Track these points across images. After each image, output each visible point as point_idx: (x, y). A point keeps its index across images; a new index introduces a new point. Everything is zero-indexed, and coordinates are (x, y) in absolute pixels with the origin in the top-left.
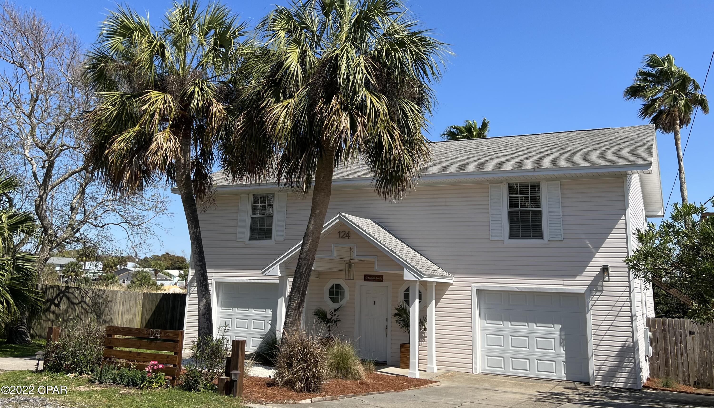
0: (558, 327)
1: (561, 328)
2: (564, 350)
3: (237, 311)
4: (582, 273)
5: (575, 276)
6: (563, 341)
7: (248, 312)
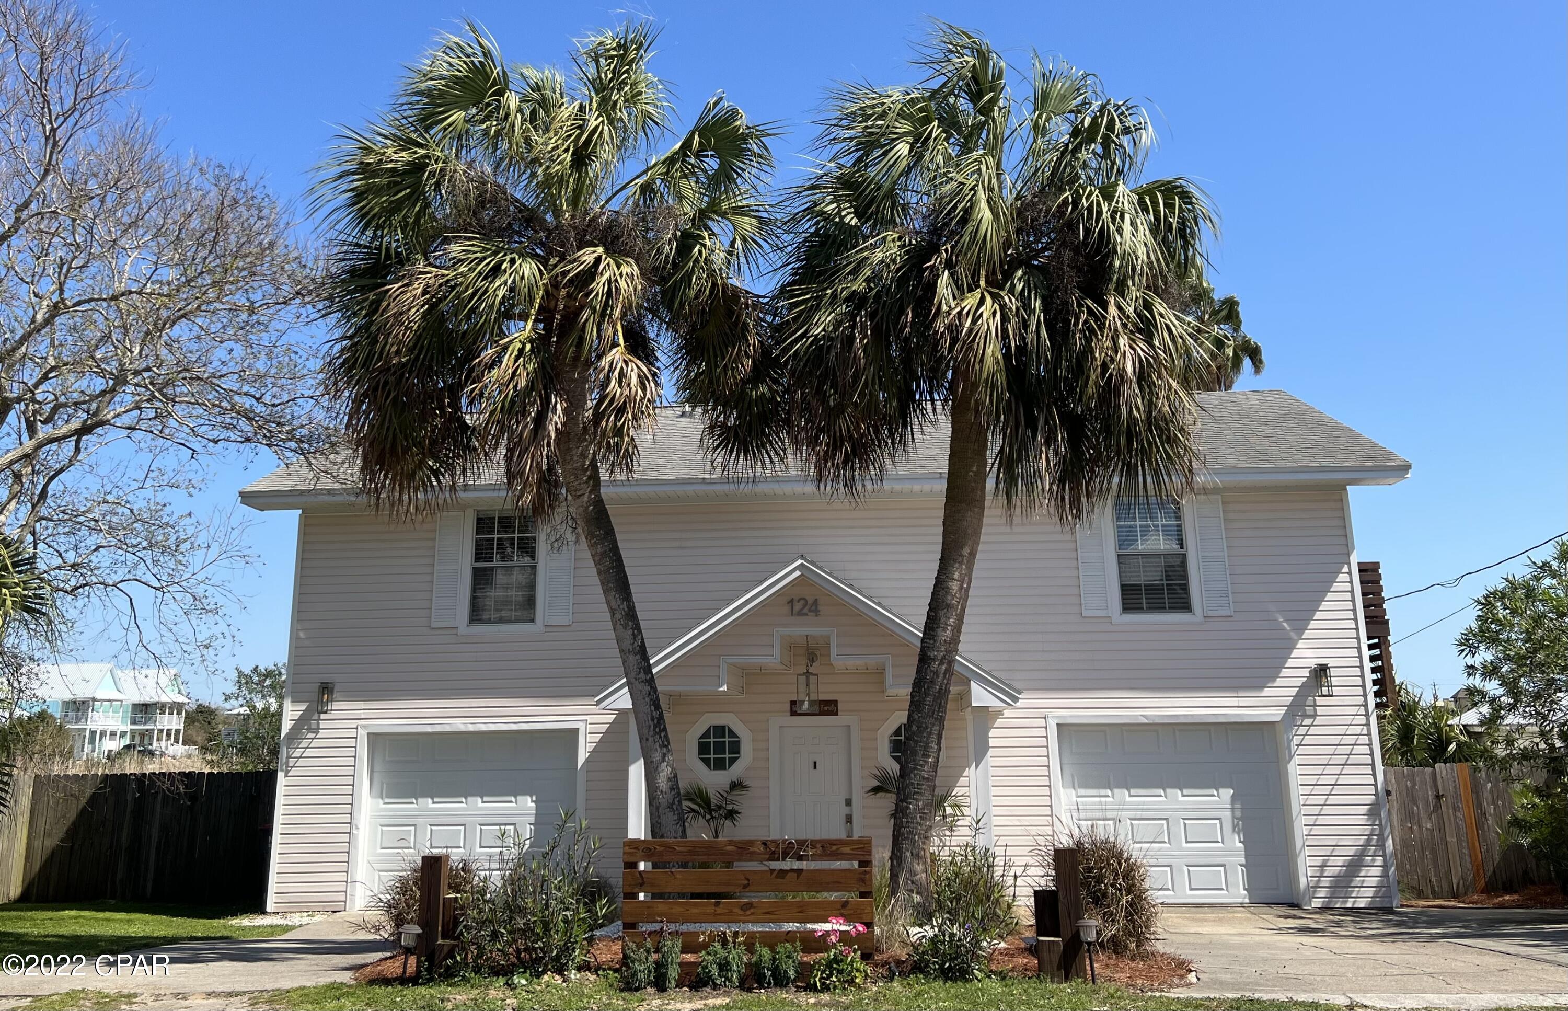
0: (1227, 793)
1: (1233, 796)
2: (1240, 842)
3: (431, 805)
4: (1274, 681)
5: (1262, 687)
6: (1238, 823)
7: (464, 805)
